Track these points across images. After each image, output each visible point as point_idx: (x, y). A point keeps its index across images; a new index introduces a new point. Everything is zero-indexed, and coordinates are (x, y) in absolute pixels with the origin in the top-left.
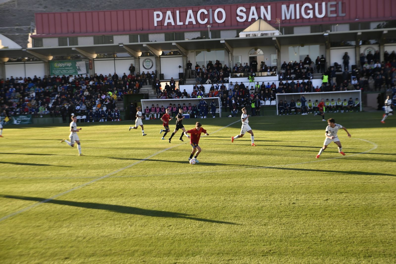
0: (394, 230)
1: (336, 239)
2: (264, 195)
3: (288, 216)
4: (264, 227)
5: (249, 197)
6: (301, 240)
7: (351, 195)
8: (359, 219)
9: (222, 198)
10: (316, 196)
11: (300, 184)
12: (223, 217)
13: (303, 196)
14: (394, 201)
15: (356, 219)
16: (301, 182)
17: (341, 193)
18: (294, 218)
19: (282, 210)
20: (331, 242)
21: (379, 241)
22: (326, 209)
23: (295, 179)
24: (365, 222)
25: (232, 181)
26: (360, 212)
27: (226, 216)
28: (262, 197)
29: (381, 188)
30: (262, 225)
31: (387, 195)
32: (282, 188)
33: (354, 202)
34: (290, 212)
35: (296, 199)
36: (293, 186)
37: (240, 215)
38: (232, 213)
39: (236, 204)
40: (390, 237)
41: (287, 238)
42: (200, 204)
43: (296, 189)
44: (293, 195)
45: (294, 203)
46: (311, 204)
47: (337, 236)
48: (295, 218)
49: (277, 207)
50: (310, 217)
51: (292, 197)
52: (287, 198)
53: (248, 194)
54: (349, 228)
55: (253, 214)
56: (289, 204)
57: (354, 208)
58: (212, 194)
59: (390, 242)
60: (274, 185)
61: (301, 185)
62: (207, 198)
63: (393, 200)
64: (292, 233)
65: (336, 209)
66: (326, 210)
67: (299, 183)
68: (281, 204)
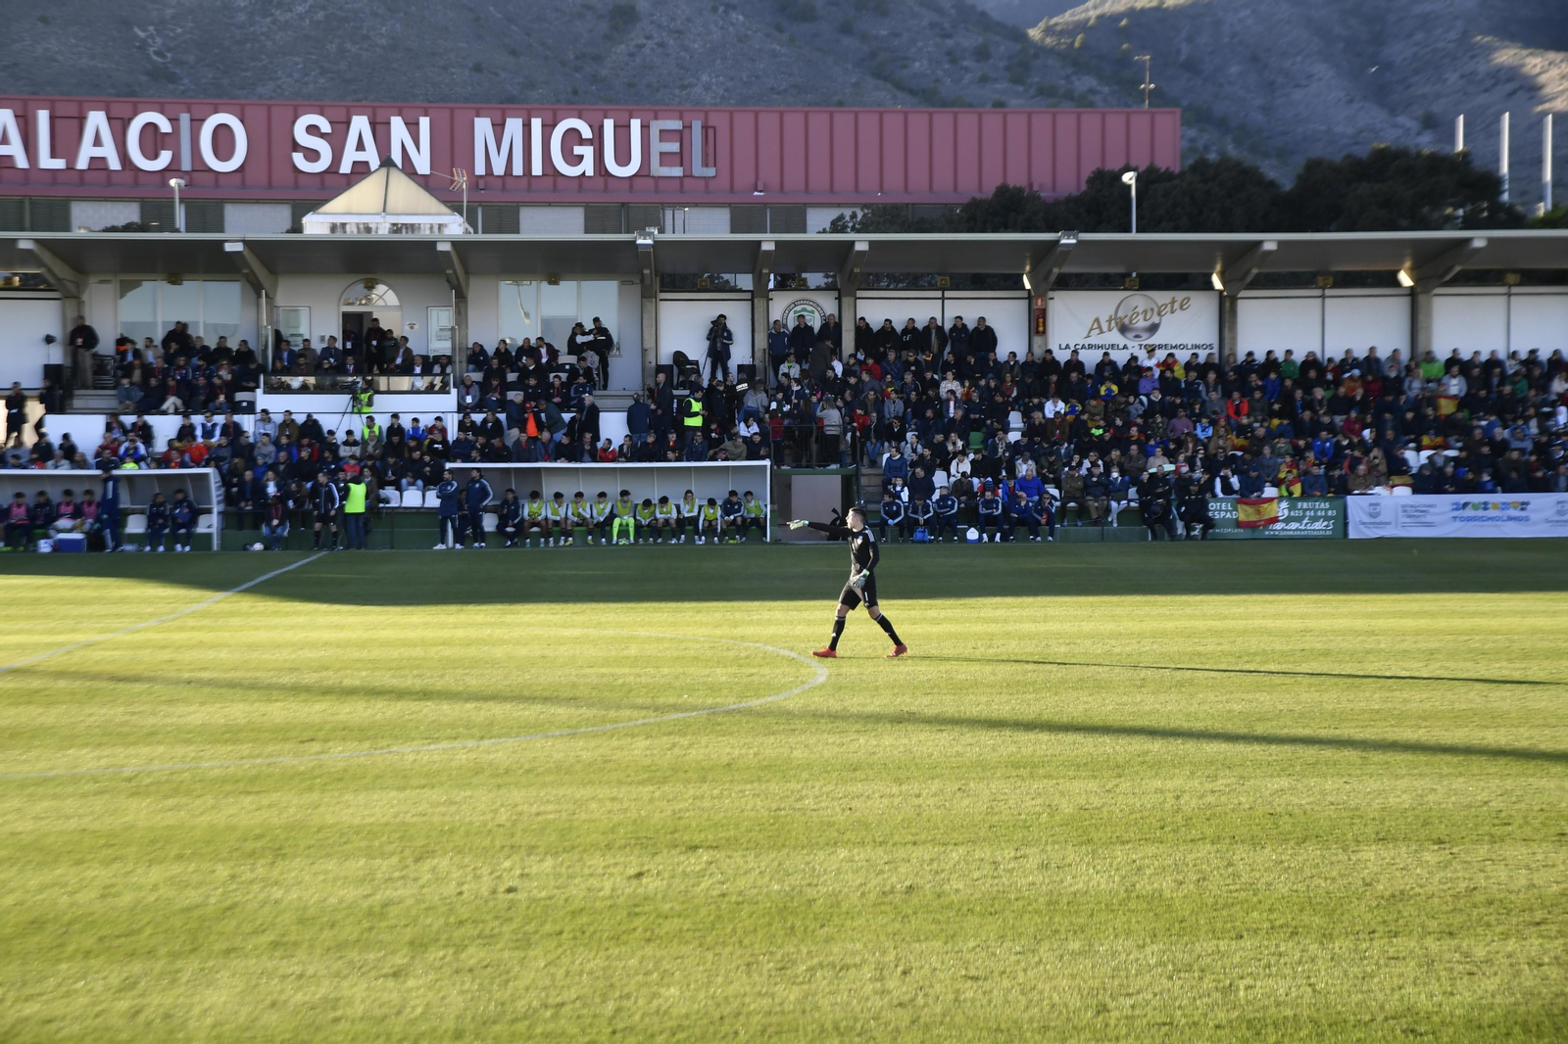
0: (883, 985)
1: (669, 1024)
2: (394, 860)
3: (489, 939)
4: (391, 983)
5: (331, 865)
6: (539, 1030)
7: (729, 857)
8: (757, 946)
9: (222, 871)
10: (596, 861)
11: (538, 814)
12: (225, 946)
13: (549, 863)
14: (886, 876)
15: (746, 947)
16: (542, 808)
17: (694, 848)
18: (511, 945)
19: (465, 917)
20: (652, 1036)
21: (829, 1025)
22: (637, 910)
23: (517, 795)
24: (778, 956)
25: (265, 801)
26: (761, 921)
27: (238, 942)
28: (384, 866)
29: (838, 831)
30: (385, 976)
31: (860, 855)
32: (467, 834)
33: (741, 883)
34: (497, 923)
35: (518, 872)
36: (509, 824)
37: (293, 938)
38: (264, 931)
39: (277, 893)
40: (869, 1010)
41: (484, 1023)
42: (127, 898)
43: (519, 834)
44: (509, 857)
45: (510, 890)
46: (577, 890)
47: (675, 1012)
48: (517, 948)
49: (446, 905)
50: (572, 943)
51: (507, 864)
52: (485, 871)
53: (328, 855)
54: (720, 979)
55: (350, 932)
56: (494, 892)
57: (738, 904)
58: (179, 857)
59: (866, 1031)
60: (436, 819)
61: (540, 818)
62: (156, 874)
63: (882, 872)
64: (503, 1004)
65: (672, 909)
66: (637, 914)
67: (534, 809)
68: (461, 893)
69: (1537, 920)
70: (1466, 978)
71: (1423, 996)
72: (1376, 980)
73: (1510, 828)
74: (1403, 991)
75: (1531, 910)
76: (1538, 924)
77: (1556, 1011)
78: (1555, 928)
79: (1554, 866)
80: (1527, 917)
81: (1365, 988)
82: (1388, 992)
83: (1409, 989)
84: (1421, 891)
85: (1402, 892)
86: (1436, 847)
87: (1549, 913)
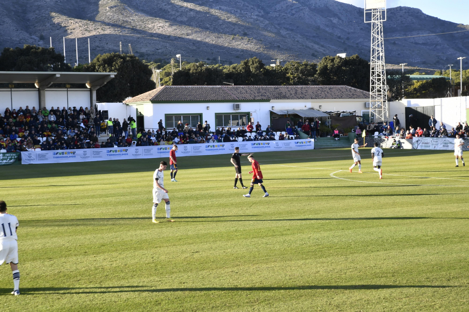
69: (78, 279)
70: (58, 300)
71: (44, 308)
72: (30, 305)
73: (71, 252)
74: (38, 307)
75: (77, 276)
76: (79, 281)
77: (83, 307)
78: (83, 281)
79: (83, 262)
80: (75, 279)
81: (26, 308)
82: (33, 308)
83: (40, 306)
84: (44, 274)
85: (38, 276)
86: (49, 260)
87: (82, 277)
